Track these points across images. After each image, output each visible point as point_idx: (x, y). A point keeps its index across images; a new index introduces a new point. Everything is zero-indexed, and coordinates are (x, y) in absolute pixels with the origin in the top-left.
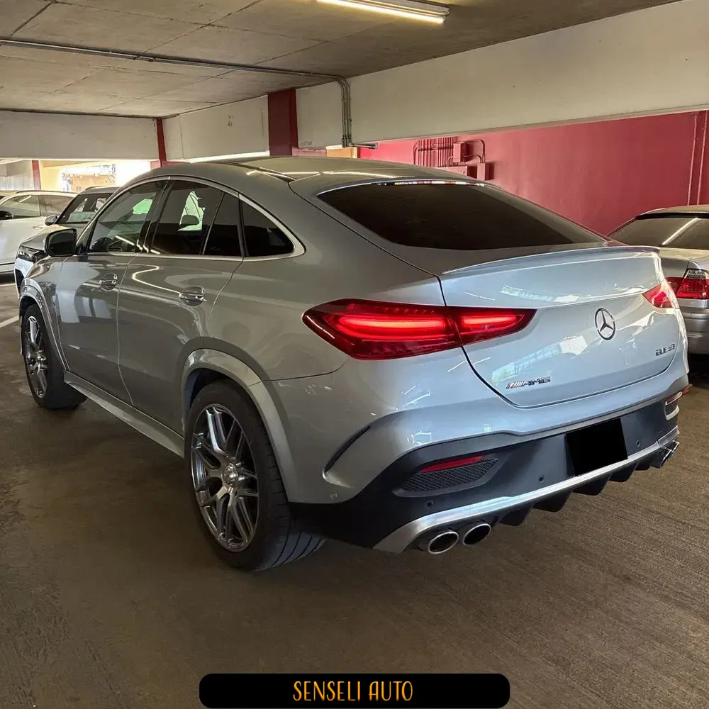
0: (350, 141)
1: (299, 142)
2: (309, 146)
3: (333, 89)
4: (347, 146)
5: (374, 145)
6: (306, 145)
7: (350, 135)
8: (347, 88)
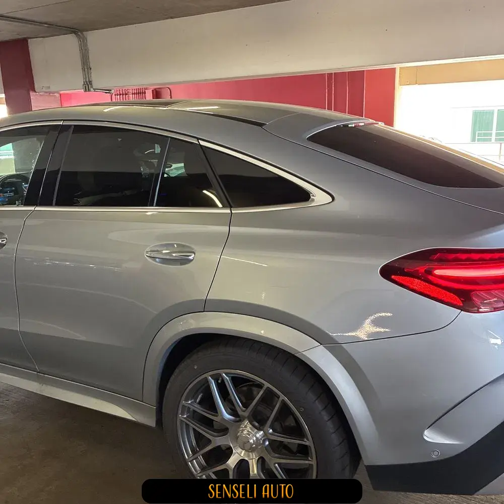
0: (92, 87)
1: (36, 86)
2: (47, 90)
3: (70, 41)
4: (89, 90)
5: (111, 90)
6: (44, 90)
7: (91, 82)
8: (83, 41)
